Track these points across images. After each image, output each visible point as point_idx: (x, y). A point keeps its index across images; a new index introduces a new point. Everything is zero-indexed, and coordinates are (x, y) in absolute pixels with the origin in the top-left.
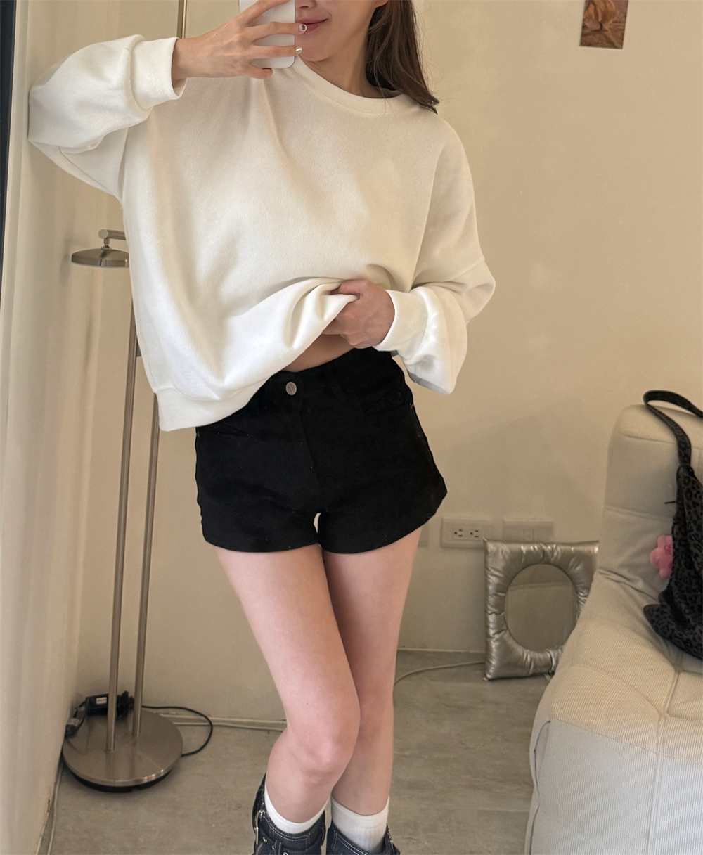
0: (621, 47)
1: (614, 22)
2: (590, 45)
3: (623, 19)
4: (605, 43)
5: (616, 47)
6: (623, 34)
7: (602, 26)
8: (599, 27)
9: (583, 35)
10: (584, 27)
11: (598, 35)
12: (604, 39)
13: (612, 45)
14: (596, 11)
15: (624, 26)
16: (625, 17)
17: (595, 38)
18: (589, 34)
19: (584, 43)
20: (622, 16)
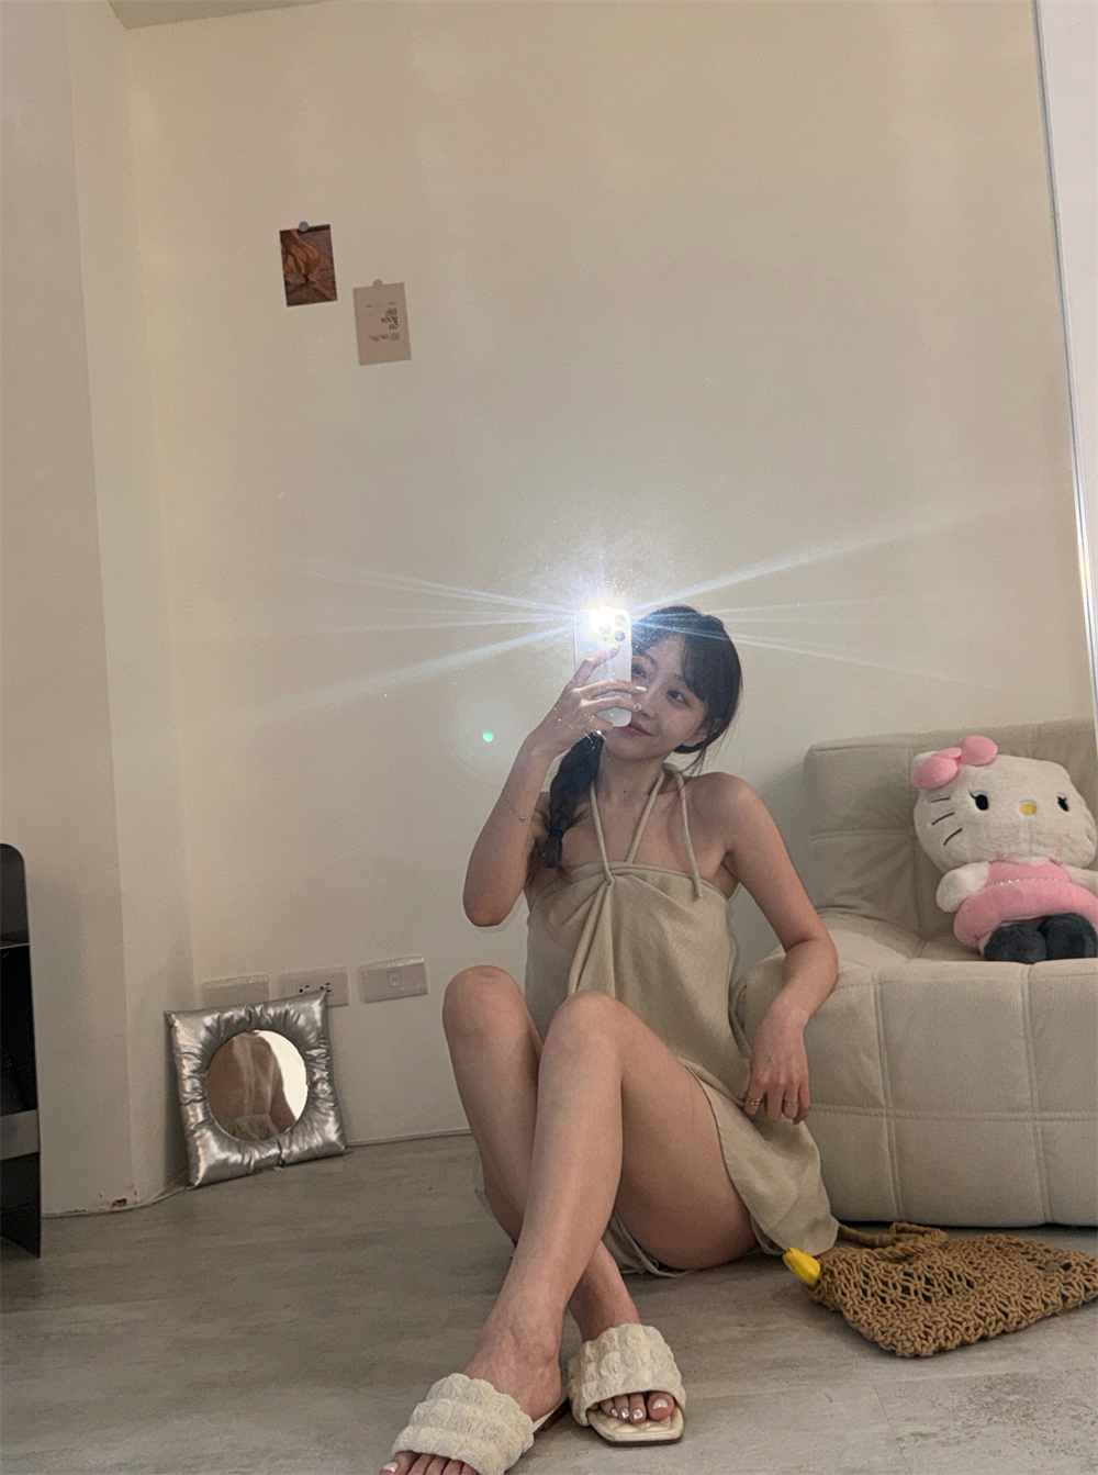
0: (336, 299)
1: (321, 270)
2: (297, 304)
3: (330, 266)
4: (317, 298)
6: (334, 283)
7: (307, 280)
8: (304, 282)
9: (288, 293)
10: (287, 284)
11: (304, 290)
12: (314, 293)
13: (329, 300)
14: (296, 263)
15: (333, 273)
16: (332, 262)
17: (304, 293)
18: (295, 291)
19: (290, 303)
20: (328, 261)
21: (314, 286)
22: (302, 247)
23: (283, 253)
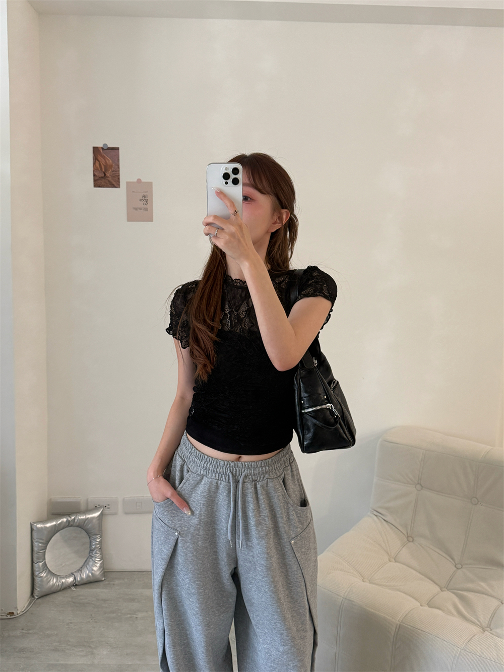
0: (119, 187)
1: (113, 171)
2: (99, 187)
3: (117, 169)
4: (109, 185)
5: (116, 187)
6: (119, 179)
7: (105, 175)
8: (103, 175)
9: (95, 181)
10: (94, 175)
11: (103, 180)
12: (108, 182)
13: (114, 186)
14: (100, 165)
15: (119, 174)
16: (119, 167)
17: (103, 182)
18: (97, 180)
19: (96, 186)
20: (117, 167)
21: (108, 178)
22: (104, 158)
23: (93, 159)
